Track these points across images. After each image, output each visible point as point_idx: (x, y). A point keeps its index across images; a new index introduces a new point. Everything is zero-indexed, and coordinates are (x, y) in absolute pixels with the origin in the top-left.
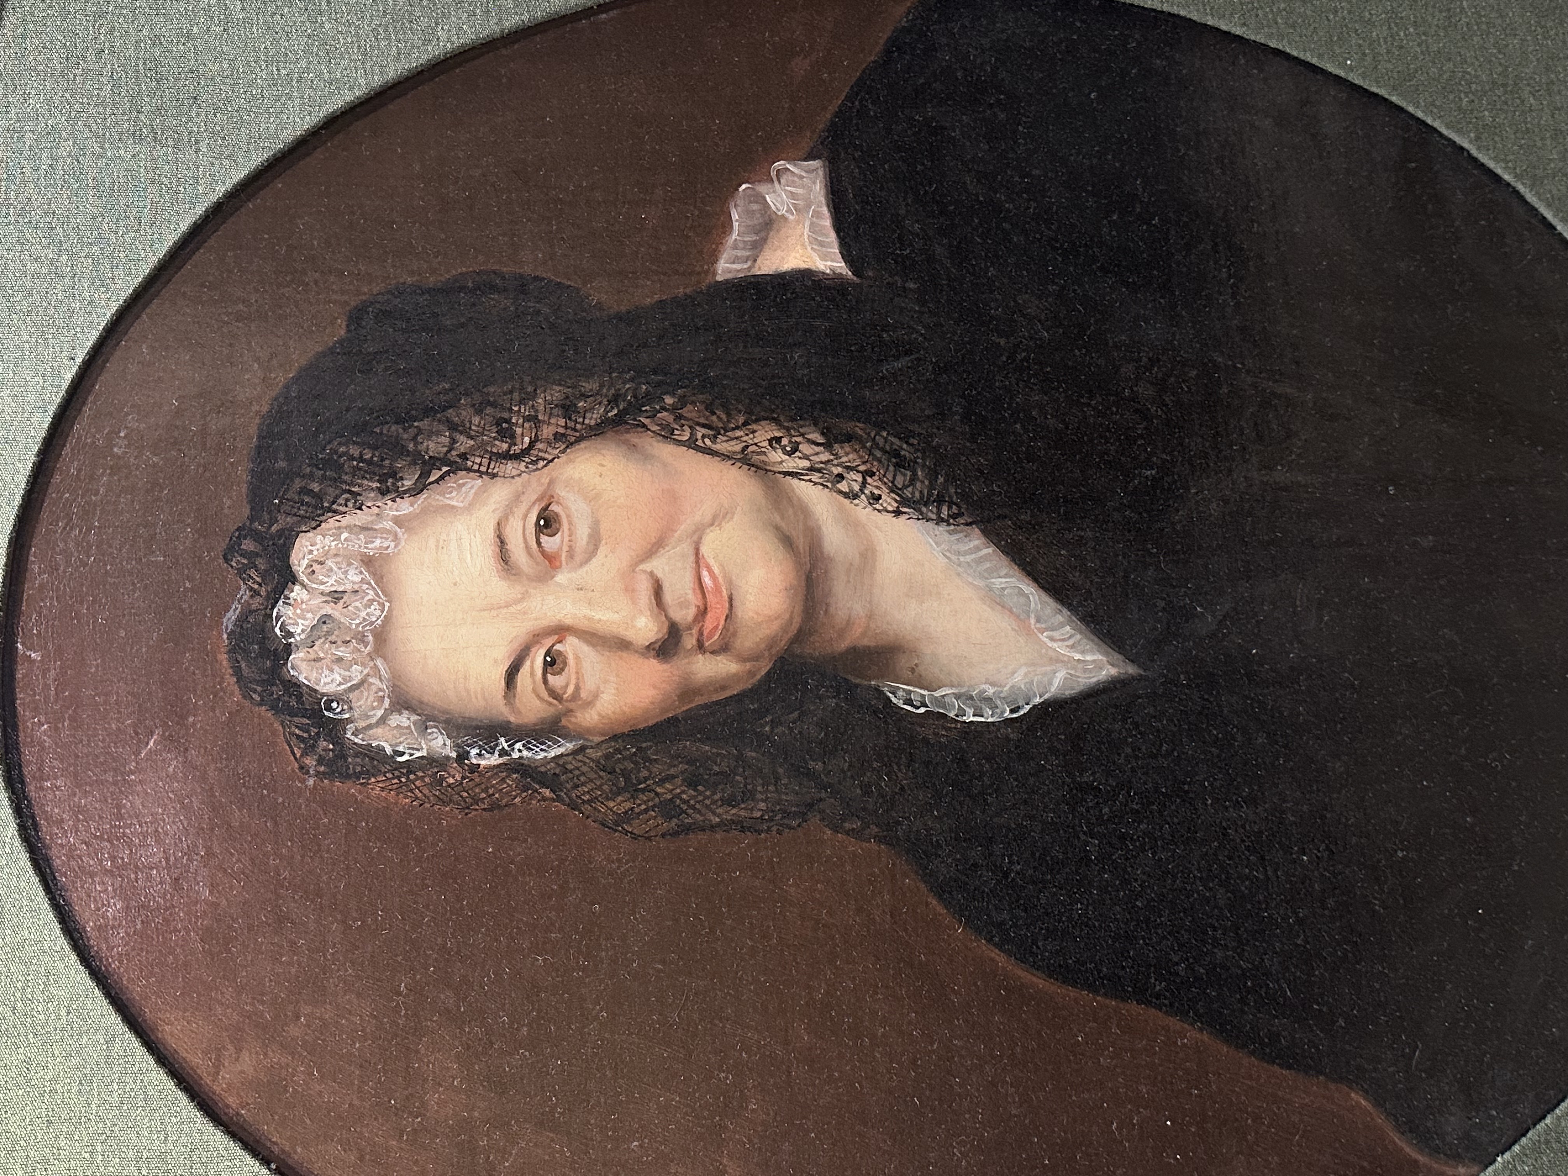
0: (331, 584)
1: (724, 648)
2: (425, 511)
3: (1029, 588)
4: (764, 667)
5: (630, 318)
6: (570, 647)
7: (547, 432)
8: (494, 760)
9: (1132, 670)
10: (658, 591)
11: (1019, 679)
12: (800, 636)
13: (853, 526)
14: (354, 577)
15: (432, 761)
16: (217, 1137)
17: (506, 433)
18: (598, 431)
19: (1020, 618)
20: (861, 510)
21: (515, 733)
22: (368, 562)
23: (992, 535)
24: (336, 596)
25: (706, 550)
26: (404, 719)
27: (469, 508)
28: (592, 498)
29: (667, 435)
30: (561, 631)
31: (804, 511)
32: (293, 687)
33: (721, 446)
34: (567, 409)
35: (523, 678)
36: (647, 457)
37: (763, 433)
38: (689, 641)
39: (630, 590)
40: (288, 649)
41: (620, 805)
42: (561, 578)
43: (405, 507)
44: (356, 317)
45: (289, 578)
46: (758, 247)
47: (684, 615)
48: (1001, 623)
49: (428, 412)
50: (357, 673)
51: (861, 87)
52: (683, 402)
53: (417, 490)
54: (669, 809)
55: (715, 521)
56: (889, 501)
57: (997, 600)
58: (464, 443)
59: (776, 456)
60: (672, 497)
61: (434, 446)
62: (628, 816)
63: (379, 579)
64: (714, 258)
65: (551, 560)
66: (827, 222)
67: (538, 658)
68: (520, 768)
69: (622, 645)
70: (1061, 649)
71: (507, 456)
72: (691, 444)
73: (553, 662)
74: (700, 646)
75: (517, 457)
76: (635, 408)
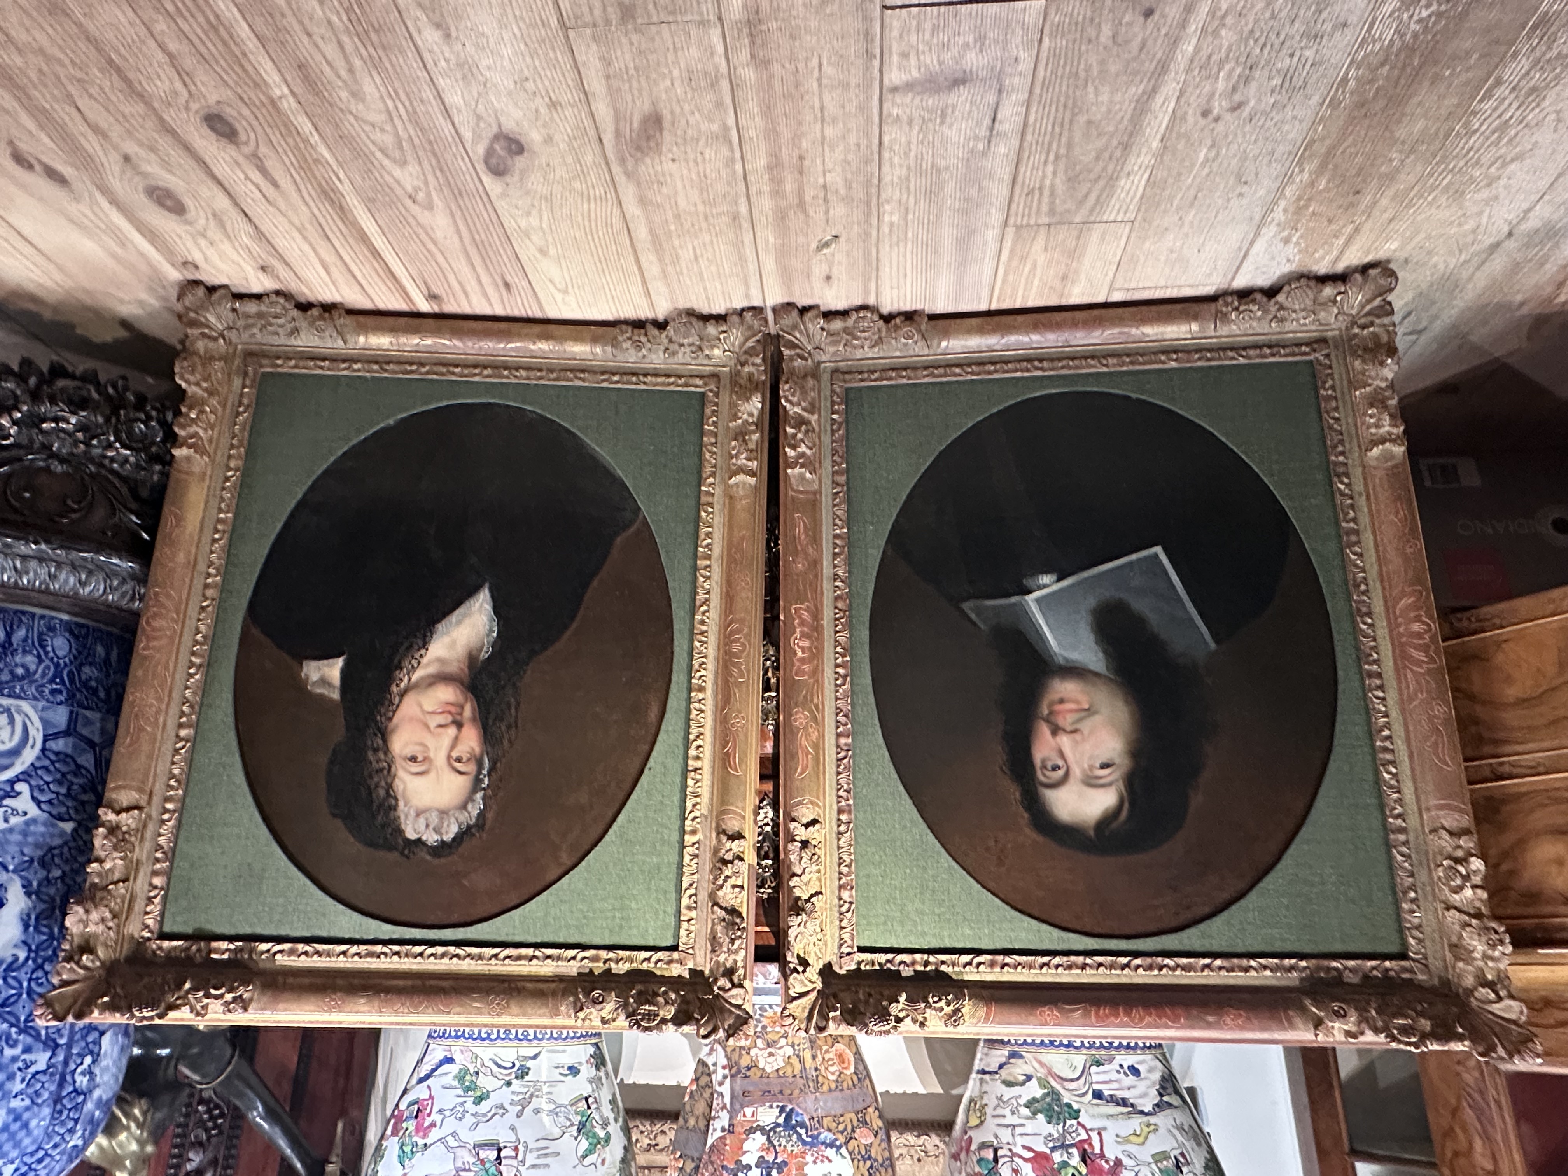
0: (423, 828)
1: (462, 707)
2: (404, 797)
3: (457, 612)
4: (470, 695)
5: (348, 729)
6: (455, 754)
7: (382, 757)
8: (486, 781)
9: (487, 585)
10: (441, 726)
11: (485, 619)
12: (462, 683)
13: (428, 664)
14: (422, 821)
15: (484, 799)
16: (583, 863)
17: (382, 770)
18: (385, 741)
19: (465, 615)
20: (424, 661)
21: (479, 772)
22: (418, 815)
23: (439, 621)
24: (427, 826)
25: (430, 709)
26: (470, 807)
27: (404, 783)
28: (406, 745)
29: (390, 719)
30: (449, 757)
31: (422, 679)
32: (454, 839)
33: (396, 701)
34: (376, 750)
35: (462, 769)
36: (397, 726)
37: (394, 689)
38: (458, 718)
39: (439, 735)
40: (443, 842)
41: (506, 742)
42: (432, 755)
43: (401, 804)
44: (335, 816)
45: (419, 841)
46: (330, 685)
47: (450, 718)
48: (467, 621)
49: (370, 794)
50: (453, 820)
51: (280, 646)
52: (379, 713)
53: (396, 800)
54: (509, 727)
55: (421, 706)
56: (423, 652)
57: (459, 622)
58: (383, 783)
59: (402, 685)
60: (411, 719)
61: (382, 793)
62: (510, 741)
63: (424, 811)
64: (331, 700)
65: (425, 759)
66: (325, 662)
67: (457, 765)
68: (489, 774)
69: (456, 739)
70: (477, 605)
71: (389, 771)
72: (394, 712)
73: (459, 760)
74: (461, 714)
75: (390, 767)
76: (379, 729)
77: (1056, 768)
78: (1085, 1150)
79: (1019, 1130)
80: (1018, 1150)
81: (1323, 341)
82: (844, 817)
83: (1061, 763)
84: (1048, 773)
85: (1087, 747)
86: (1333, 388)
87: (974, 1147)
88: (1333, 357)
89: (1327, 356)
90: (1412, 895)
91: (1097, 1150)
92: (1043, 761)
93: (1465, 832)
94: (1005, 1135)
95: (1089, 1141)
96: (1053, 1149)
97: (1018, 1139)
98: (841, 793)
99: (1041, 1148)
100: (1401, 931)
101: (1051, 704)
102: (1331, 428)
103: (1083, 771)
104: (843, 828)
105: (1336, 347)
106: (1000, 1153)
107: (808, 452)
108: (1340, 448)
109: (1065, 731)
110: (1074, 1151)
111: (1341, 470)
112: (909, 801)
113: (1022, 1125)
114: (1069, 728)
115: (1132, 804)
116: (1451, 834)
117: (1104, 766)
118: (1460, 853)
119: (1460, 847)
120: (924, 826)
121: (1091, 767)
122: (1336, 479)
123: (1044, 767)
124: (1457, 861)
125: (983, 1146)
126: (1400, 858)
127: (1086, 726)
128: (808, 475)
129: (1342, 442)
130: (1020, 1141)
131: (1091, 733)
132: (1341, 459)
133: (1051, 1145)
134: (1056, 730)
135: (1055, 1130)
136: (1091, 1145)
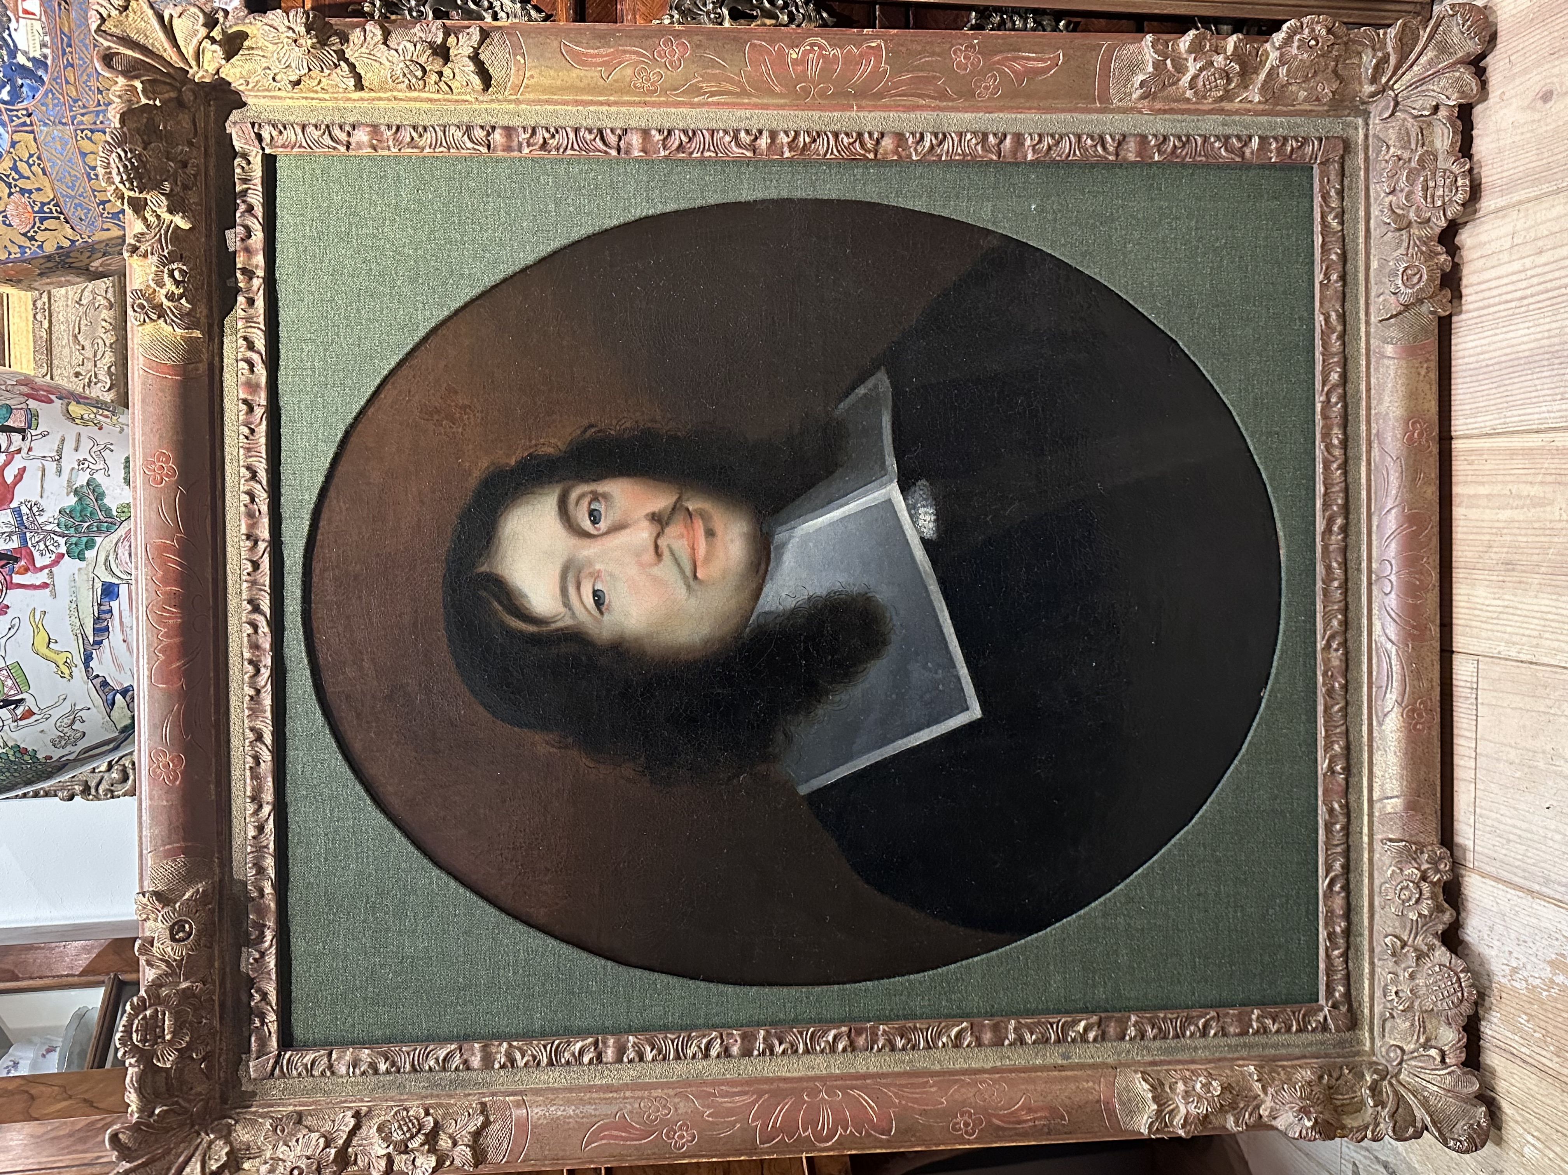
77: (594, 517)
78: (16, 560)
79: (51, 467)
80: (18, 462)
81: (1353, 1022)
82: (498, 137)
83: (603, 525)
84: (585, 503)
85: (632, 571)
86: (1265, 1030)
87: (33, 404)
88: (1319, 1036)
89: (1324, 1027)
90: (383, 1067)
91: (17, 579)
92: (606, 496)
93: (479, 1155)
94: (44, 447)
95: (31, 567)
96: (17, 512)
97: (38, 463)
98: (541, 134)
99: (20, 495)
100: (328, 1044)
101: (702, 514)
102: (1189, 1020)
103: (590, 563)
104: (479, 134)
105: (1341, 1043)
106: (16, 437)
107: (1186, 79)
108: (1150, 1032)
109: (658, 536)
110: (15, 544)
111: (1112, 1030)
112: (531, 259)
113: (59, 472)
114: (662, 542)
115: (535, 640)
116: (477, 1134)
117: (598, 598)
118: (444, 1143)
119: (455, 1144)
120: (489, 281)
121: (596, 576)
122: (1094, 1019)
123: (596, 497)
124: (432, 1138)
125: (32, 417)
126: (442, 1054)
127: (666, 570)
128: (1141, 77)
129: (1162, 1035)
130: (33, 468)
131: (655, 580)
132: (1132, 1032)
133: (24, 510)
134: (659, 520)
135: (49, 516)
136: (27, 570)
